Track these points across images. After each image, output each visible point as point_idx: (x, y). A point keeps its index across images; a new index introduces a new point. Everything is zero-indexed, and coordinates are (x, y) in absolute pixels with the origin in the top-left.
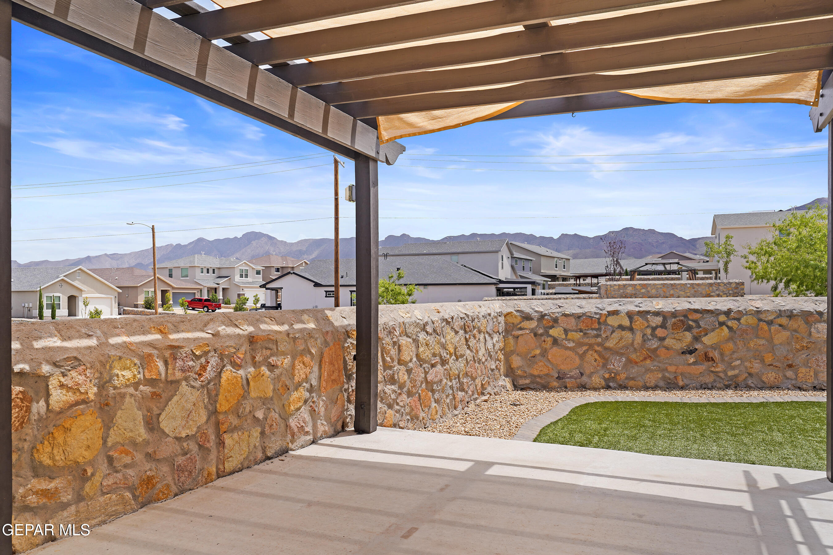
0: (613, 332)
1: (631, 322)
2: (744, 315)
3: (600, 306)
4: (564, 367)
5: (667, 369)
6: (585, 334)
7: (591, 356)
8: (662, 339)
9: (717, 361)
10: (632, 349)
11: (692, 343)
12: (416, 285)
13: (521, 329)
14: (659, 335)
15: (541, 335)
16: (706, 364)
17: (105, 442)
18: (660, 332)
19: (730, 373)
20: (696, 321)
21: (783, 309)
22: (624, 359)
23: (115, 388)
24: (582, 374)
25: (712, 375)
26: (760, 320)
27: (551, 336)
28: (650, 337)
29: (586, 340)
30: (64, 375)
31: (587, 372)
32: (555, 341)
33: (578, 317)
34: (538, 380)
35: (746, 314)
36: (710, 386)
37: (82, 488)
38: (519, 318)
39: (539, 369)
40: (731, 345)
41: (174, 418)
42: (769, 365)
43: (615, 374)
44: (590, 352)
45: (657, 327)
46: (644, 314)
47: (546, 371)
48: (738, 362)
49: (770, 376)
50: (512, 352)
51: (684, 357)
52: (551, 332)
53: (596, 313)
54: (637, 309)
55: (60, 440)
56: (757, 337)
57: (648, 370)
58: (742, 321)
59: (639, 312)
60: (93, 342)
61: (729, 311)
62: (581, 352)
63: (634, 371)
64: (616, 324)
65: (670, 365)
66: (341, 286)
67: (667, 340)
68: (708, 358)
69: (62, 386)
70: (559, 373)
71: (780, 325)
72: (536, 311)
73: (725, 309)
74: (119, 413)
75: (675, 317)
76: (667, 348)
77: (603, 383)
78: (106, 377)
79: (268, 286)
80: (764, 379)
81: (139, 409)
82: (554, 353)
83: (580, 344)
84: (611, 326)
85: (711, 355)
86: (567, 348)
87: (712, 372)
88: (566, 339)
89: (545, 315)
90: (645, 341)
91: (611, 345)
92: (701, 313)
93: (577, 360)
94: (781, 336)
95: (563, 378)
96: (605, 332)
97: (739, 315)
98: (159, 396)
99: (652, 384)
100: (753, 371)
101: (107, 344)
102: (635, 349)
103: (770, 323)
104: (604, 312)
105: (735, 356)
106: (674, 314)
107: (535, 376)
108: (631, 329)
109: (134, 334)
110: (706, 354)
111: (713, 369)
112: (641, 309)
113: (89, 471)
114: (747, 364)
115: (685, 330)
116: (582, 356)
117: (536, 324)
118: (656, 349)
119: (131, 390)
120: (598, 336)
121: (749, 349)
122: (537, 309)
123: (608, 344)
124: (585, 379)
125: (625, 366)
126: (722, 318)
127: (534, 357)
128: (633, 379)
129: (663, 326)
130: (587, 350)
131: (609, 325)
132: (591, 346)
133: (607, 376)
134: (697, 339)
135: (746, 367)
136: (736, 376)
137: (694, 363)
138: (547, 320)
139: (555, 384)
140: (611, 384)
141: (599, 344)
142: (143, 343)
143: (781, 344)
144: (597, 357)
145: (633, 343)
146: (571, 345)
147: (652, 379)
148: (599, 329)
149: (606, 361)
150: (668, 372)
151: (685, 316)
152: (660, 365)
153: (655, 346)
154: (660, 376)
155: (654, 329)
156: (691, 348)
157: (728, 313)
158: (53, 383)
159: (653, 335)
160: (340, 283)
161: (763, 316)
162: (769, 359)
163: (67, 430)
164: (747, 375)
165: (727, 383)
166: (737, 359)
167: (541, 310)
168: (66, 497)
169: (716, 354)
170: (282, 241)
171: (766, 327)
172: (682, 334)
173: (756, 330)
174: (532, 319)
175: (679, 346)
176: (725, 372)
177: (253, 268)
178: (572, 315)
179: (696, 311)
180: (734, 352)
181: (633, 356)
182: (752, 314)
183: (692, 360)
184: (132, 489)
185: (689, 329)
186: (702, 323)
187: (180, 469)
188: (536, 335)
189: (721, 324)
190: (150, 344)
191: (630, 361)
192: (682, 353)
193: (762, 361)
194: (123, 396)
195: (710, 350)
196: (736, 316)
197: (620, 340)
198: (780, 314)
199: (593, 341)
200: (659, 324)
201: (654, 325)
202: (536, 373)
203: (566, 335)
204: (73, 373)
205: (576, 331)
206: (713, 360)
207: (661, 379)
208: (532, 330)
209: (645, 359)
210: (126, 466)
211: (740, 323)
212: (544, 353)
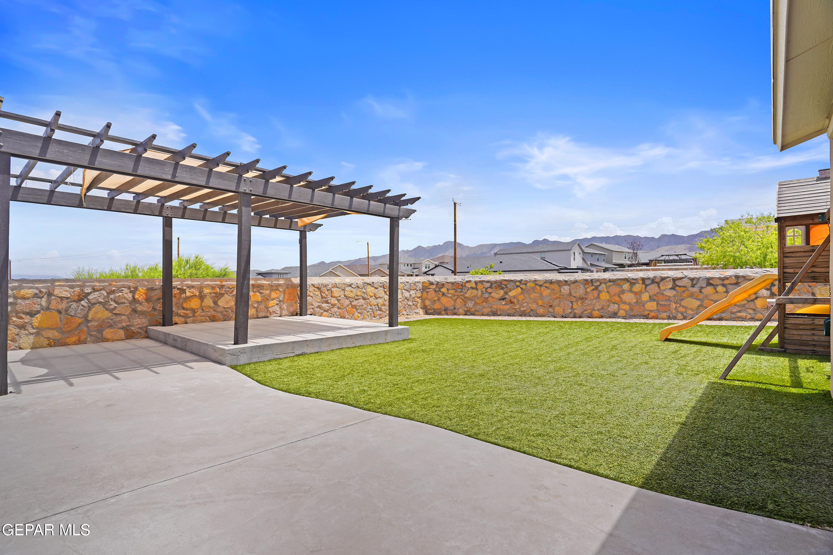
0: (468, 290)
1: (476, 286)
2: (529, 282)
3: (463, 279)
4: (447, 305)
5: (492, 307)
6: (456, 291)
7: (459, 301)
8: (490, 293)
9: (515, 303)
10: (477, 297)
11: (504, 295)
12: (502, 271)
13: (429, 289)
14: (489, 291)
15: (438, 291)
16: (511, 304)
17: (201, 305)
18: (489, 290)
19: (522, 309)
20: (506, 285)
21: (547, 279)
22: (473, 302)
23: (204, 293)
24: (455, 309)
25: (513, 310)
26: (536, 284)
27: (441, 292)
28: (485, 292)
29: (456, 294)
30: (190, 289)
31: (457, 307)
32: (443, 294)
33: (453, 283)
34: (437, 311)
35: (530, 282)
36: (512, 315)
37: (195, 314)
38: (428, 284)
39: (437, 306)
40: (522, 296)
41: (223, 302)
42: (541, 306)
43: (469, 309)
44: (458, 299)
45: (488, 288)
46: (482, 282)
47: (439, 307)
48: (526, 304)
49: (541, 311)
50: (426, 299)
51: (500, 301)
52: (442, 290)
53: (461, 282)
54: (479, 280)
55: (189, 303)
56: (535, 292)
57: (484, 307)
58: (528, 285)
59: (480, 281)
60: (199, 283)
61: (521, 280)
62: (454, 299)
63: (478, 307)
64: (470, 286)
65: (494, 305)
66: (457, 273)
67: (492, 294)
68: (511, 302)
69: (189, 292)
70: (445, 308)
71: (546, 287)
72: (436, 281)
73: (519, 279)
74: (205, 299)
75: (496, 283)
76: (493, 298)
77: (464, 312)
78: (201, 291)
79: (427, 273)
80: (538, 312)
81: (211, 299)
82: (444, 300)
83: (454, 295)
84: (468, 287)
85: (513, 301)
86: (448, 297)
87: (514, 308)
88: (448, 293)
89: (439, 282)
90: (482, 294)
91: (467, 296)
92: (508, 281)
93: (453, 302)
94: (546, 292)
95: (447, 310)
96: (465, 290)
97: (526, 283)
98: (218, 297)
99: (486, 314)
100: (533, 308)
101: (203, 284)
102: (478, 298)
103: (541, 286)
104: (465, 281)
105: (524, 301)
106: (496, 282)
107: (435, 309)
108: (476, 289)
109: (212, 282)
110: (510, 301)
111: (514, 307)
112: (481, 280)
113: (196, 311)
114: (530, 305)
115: (501, 289)
116: (455, 301)
117: (435, 286)
118: (488, 298)
119: (209, 294)
120: (461, 292)
121: (531, 298)
122: (436, 280)
123: (466, 295)
124: (456, 311)
125: (474, 305)
126: (518, 284)
127: (435, 301)
128: (478, 311)
129: (491, 287)
130: (457, 298)
131: (466, 287)
132: (459, 296)
133: (466, 309)
134: (506, 293)
135: (530, 307)
136: (524, 311)
137: (505, 304)
138: (439, 285)
139: (443, 313)
140: (468, 313)
141: (462, 295)
142: (214, 284)
143: (546, 296)
144: (462, 301)
145: (477, 295)
146: (450, 295)
147: (486, 311)
148: (462, 289)
149: (465, 303)
150: (493, 308)
151: (501, 283)
152: (489, 305)
153: (487, 296)
154: (490, 310)
155: (486, 289)
156: (504, 297)
157: (520, 281)
158: (187, 291)
159: (486, 291)
160: (457, 271)
161: (537, 283)
162: (540, 303)
163: (190, 301)
164: (530, 310)
165: (520, 314)
166: (525, 303)
167: (438, 280)
168: (191, 315)
169: (515, 300)
170: (467, 246)
171: (539, 288)
172: (499, 291)
173: (533, 289)
174: (434, 284)
175: (497, 296)
176: (519, 309)
177: (433, 263)
178: (450, 282)
179: (506, 280)
180: (523, 299)
181: (478, 301)
182: (532, 282)
183: (504, 303)
184: (209, 317)
185: (502, 288)
186: (508, 286)
187: (224, 315)
188: (435, 291)
189: (518, 286)
190: (216, 284)
191: (476, 303)
192: (500, 300)
193: (537, 304)
194: (206, 295)
195: (512, 298)
196: (524, 283)
197: (471, 294)
198: (546, 281)
199: (459, 294)
200: (489, 286)
201: (487, 287)
202: (436, 307)
203: (448, 291)
204: (192, 289)
205: (452, 290)
206: (514, 303)
207: (490, 311)
208: (434, 289)
209: (483, 302)
210: (207, 311)
211: (527, 286)
212: (439, 299)
